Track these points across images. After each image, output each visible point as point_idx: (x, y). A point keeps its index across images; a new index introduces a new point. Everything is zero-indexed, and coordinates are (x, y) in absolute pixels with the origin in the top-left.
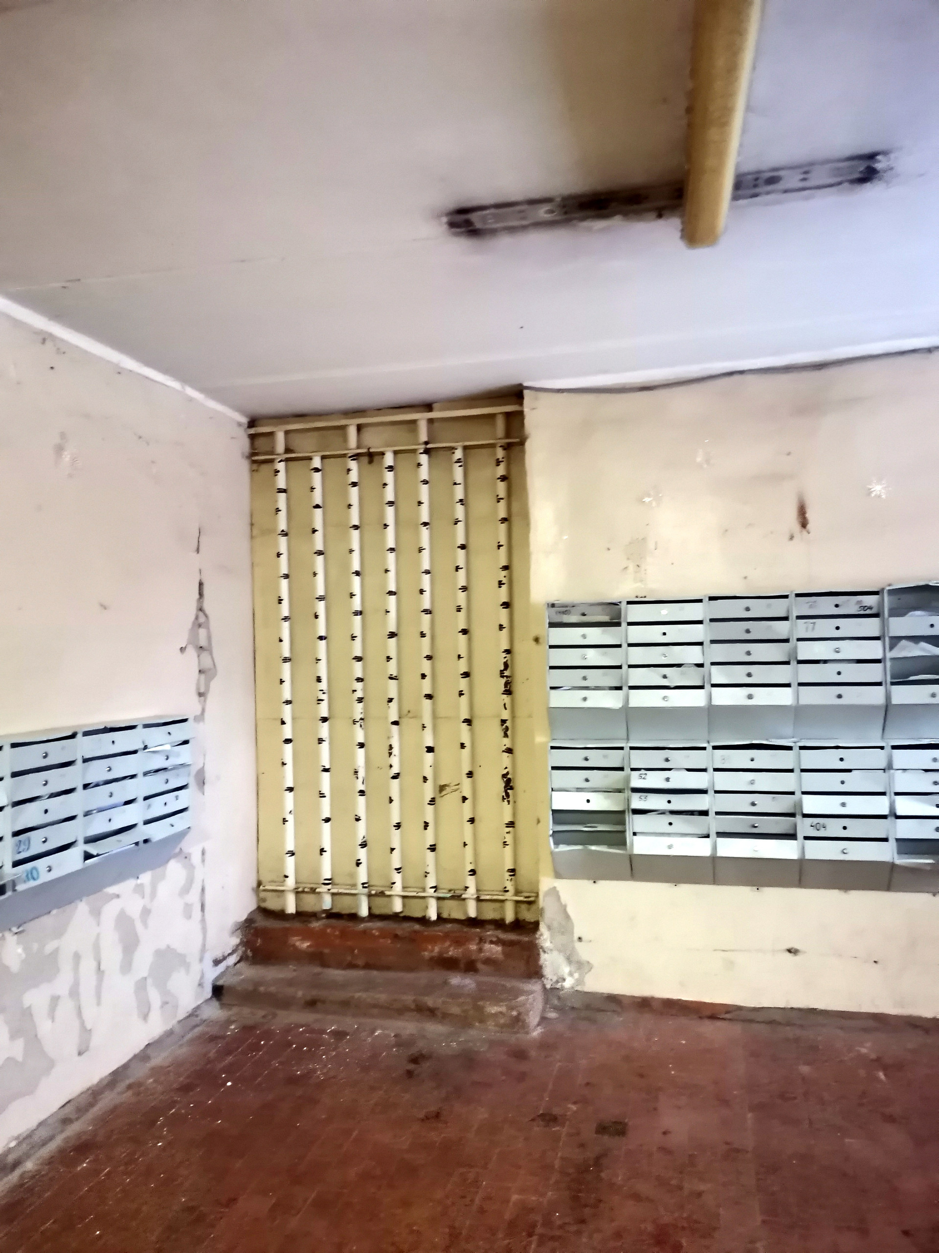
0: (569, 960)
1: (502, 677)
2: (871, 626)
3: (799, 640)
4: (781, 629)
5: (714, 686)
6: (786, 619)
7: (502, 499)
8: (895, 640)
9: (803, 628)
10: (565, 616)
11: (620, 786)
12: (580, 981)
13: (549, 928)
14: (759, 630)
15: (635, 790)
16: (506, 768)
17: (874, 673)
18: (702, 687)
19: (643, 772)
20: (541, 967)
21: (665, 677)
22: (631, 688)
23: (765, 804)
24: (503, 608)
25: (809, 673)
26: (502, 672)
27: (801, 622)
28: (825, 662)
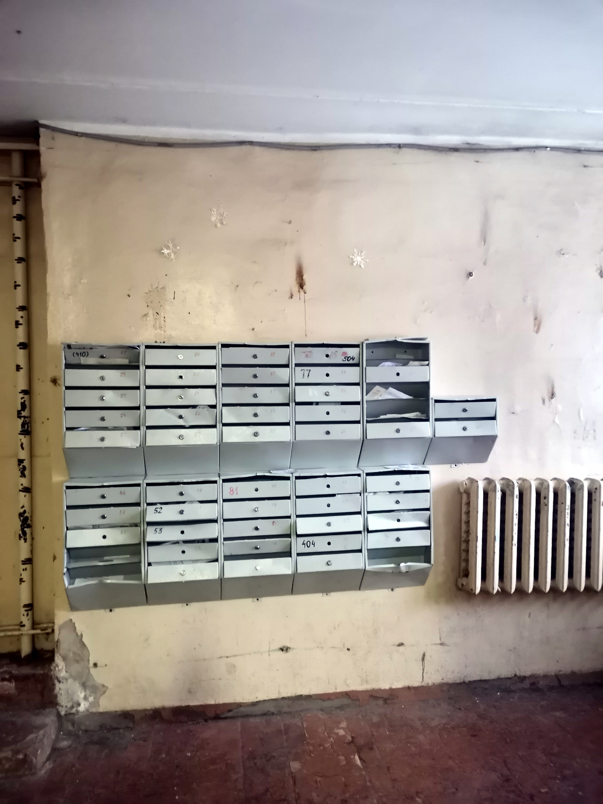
0: (84, 686)
1: (19, 417)
2: (352, 374)
3: (297, 384)
4: (283, 375)
5: (225, 425)
6: (287, 366)
7: (19, 238)
8: (371, 386)
9: (300, 375)
10: (82, 358)
11: (137, 521)
12: (96, 703)
13: (64, 659)
14: (265, 375)
15: (150, 524)
16: (23, 507)
17: (354, 413)
18: (214, 426)
19: (159, 506)
20: (56, 696)
21: (181, 417)
22: (149, 428)
23: (266, 528)
24: (20, 348)
25: (303, 413)
26: (19, 412)
27: (298, 369)
28: (317, 403)
